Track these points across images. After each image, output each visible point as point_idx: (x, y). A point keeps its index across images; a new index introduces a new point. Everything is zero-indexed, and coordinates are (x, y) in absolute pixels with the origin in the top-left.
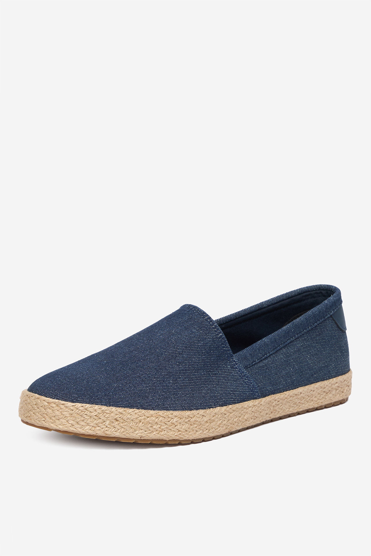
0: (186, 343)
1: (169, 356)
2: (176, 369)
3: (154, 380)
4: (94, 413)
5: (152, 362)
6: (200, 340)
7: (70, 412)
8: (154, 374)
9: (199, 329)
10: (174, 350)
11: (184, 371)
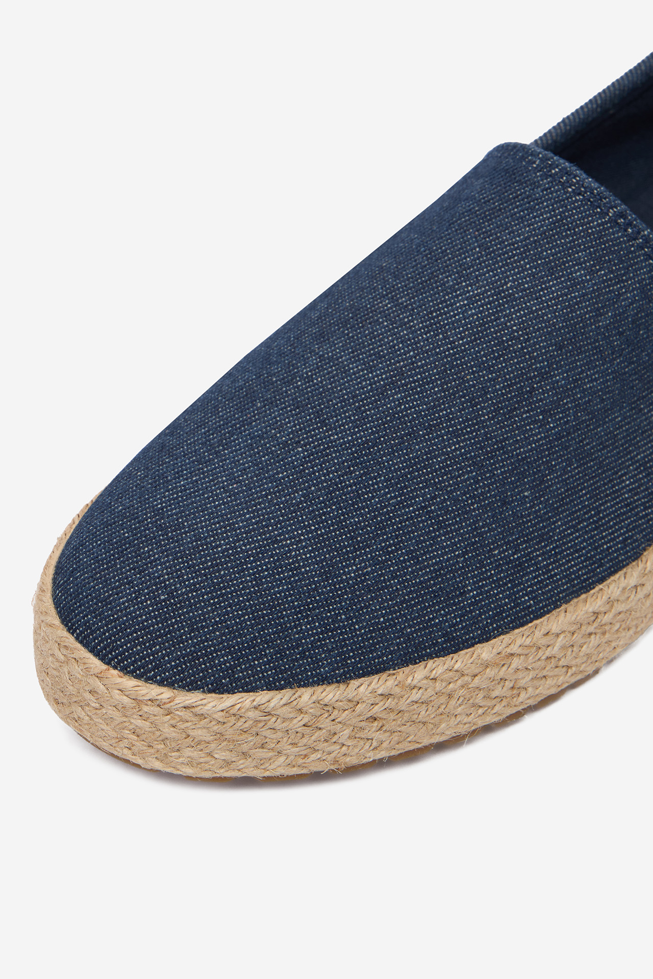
0: (560, 329)
1: (510, 392)
2: (538, 440)
3: (474, 510)
4: (299, 719)
5: (456, 434)
6: (603, 307)
7: (216, 728)
8: (471, 485)
9: (594, 265)
10: (523, 368)
11: (563, 437)
